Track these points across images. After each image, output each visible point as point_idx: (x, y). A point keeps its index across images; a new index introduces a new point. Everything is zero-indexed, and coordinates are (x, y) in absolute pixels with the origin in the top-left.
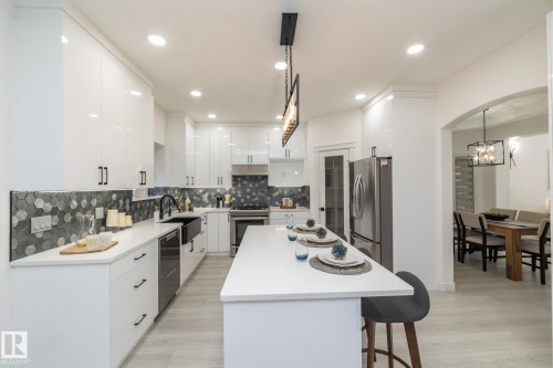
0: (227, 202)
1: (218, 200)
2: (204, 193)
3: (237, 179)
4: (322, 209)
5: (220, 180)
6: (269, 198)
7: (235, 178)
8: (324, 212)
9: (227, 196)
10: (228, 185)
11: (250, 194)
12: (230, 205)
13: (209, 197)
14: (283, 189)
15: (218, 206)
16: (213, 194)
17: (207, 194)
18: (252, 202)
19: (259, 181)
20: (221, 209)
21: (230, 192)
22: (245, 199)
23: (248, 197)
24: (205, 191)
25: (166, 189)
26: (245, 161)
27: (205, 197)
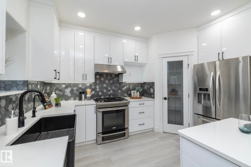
0: (89, 95)
1: (80, 94)
2: (66, 87)
3: (98, 75)
4: (165, 99)
5: (85, 77)
6: (120, 91)
7: (97, 74)
8: (167, 101)
9: (89, 90)
10: (91, 79)
11: (106, 88)
12: (92, 97)
13: (72, 91)
14: (129, 84)
15: (80, 99)
16: (74, 89)
17: (70, 89)
18: (107, 94)
19: (113, 78)
20: (83, 102)
21: (90, 87)
22: (103, 92)
23: (105, 91)
24: (68, 86)
25: (26, 83)
26: (106, 63)
27: (68, 92)
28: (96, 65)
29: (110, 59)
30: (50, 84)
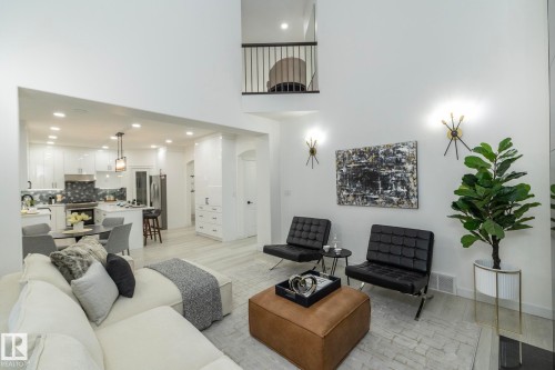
0: (59, 199)
1: (50, 199)
2: (35, 194)
5: (54, 185)
6: (94, 196)
7: (66, 183)
9: (59, 196)
10: (61, 188)
11: (78, 194)
12: (62, 202)
13: (41, 197)
14: (105, 190)
15: (50, 203)
16: (44, 195)
17: (38, 196)
18: (80, 199)
19: (86, 185)
20: (53, 205)
21: (61, 193)
22: (75, 197)
23: (77, 196)
24: (38, 193)
26: (75, 173)
28: (66, 176)
29: (80, 170)
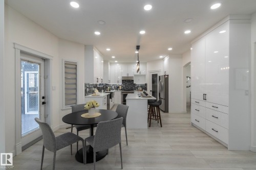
0: (120, 89)
1: (117, 88)
3: (123, 81)
4: (151, 91)
5: (118, 82)
6: (134, 88)
9: (120, 87)
10: (120, 83)
12: (121, 90)
13: (114, 87)
14: (139, 84)
18: (128, 89)
19: (131, 82)
20: (118, 91)
23: (127, 87)
24: (113, 85)
26: (126, 76)
27: (113, 87)
28: (123, 77)
29: (128, 74)
30: (108, 84)
